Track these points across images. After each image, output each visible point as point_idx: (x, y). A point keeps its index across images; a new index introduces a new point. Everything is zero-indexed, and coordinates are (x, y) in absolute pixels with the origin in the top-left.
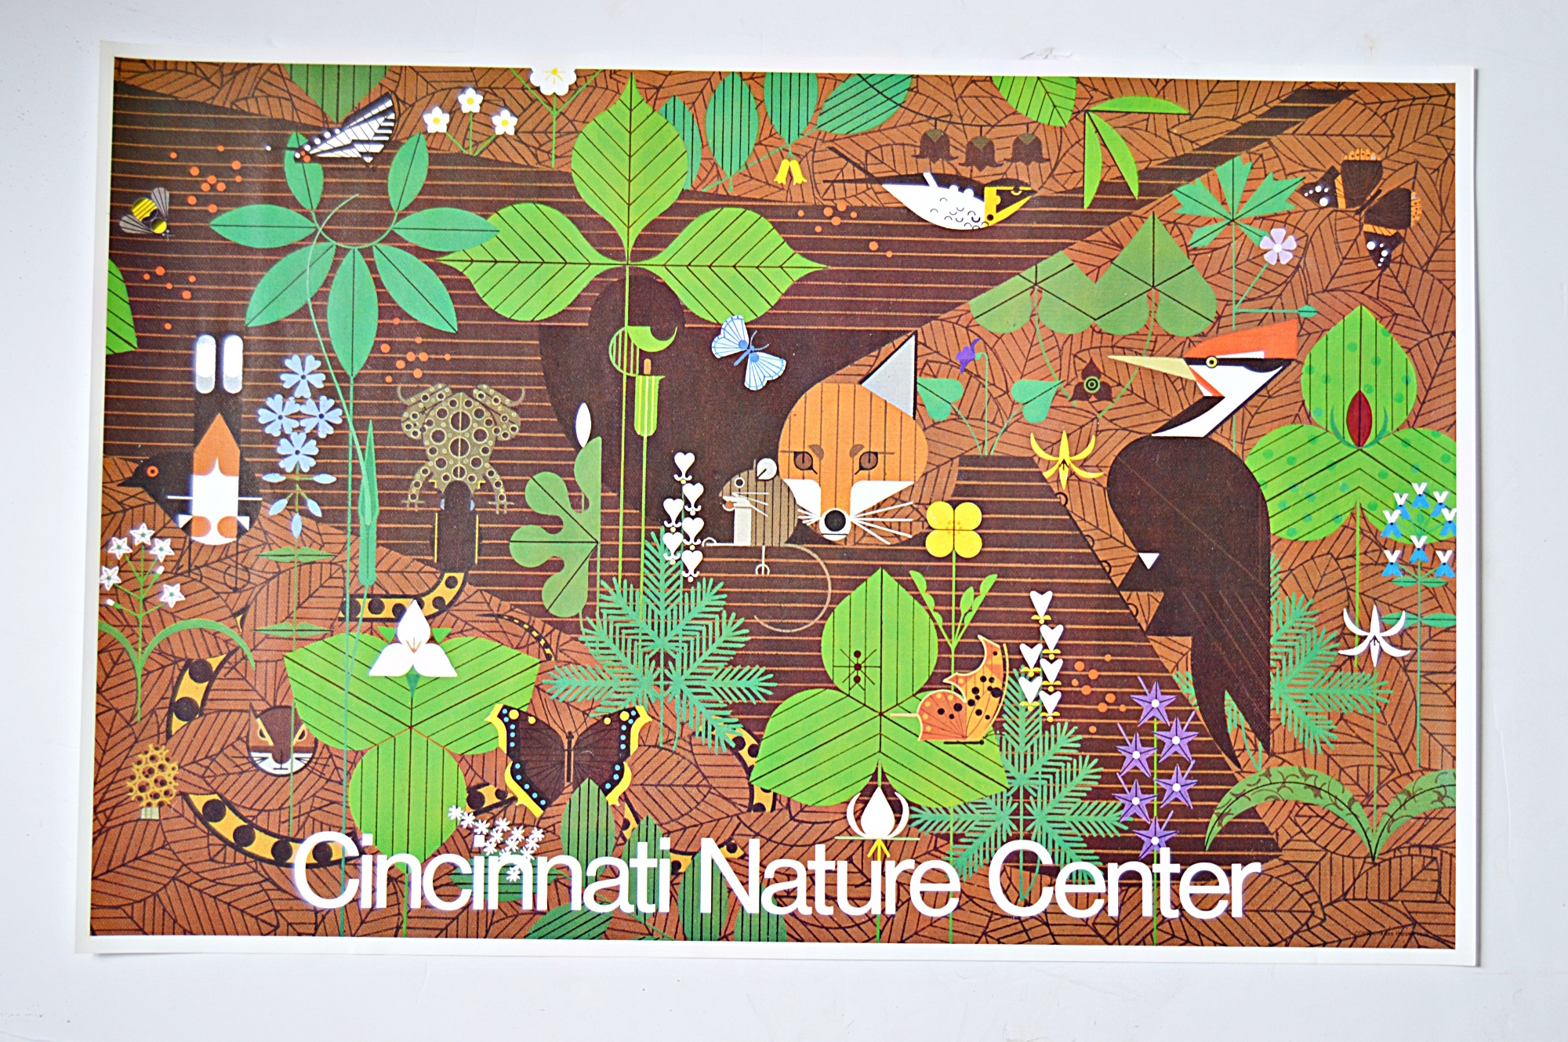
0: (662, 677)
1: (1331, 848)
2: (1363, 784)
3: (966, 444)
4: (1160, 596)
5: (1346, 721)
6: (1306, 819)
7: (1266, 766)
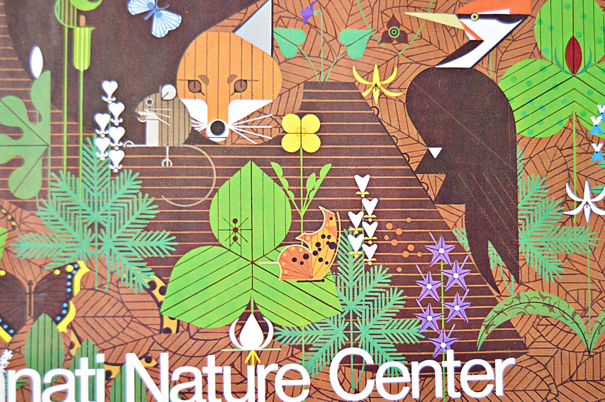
0: (96, 240)
1: (561, 346)
2: (582, 302)
3: (308, 74)
4: (443, 177)
5: (569, 260)
6: (545, 327)
7: (517, 291)
